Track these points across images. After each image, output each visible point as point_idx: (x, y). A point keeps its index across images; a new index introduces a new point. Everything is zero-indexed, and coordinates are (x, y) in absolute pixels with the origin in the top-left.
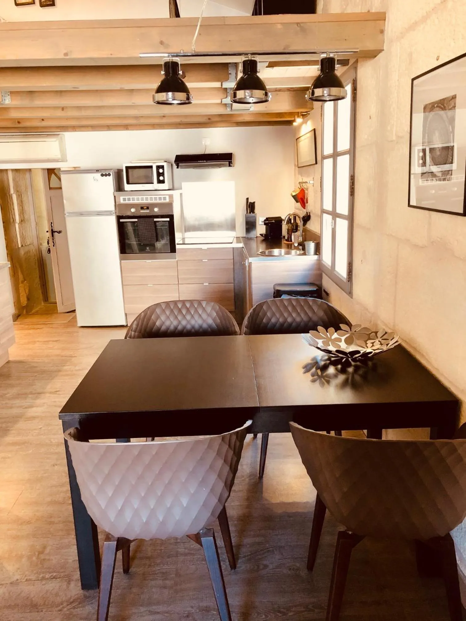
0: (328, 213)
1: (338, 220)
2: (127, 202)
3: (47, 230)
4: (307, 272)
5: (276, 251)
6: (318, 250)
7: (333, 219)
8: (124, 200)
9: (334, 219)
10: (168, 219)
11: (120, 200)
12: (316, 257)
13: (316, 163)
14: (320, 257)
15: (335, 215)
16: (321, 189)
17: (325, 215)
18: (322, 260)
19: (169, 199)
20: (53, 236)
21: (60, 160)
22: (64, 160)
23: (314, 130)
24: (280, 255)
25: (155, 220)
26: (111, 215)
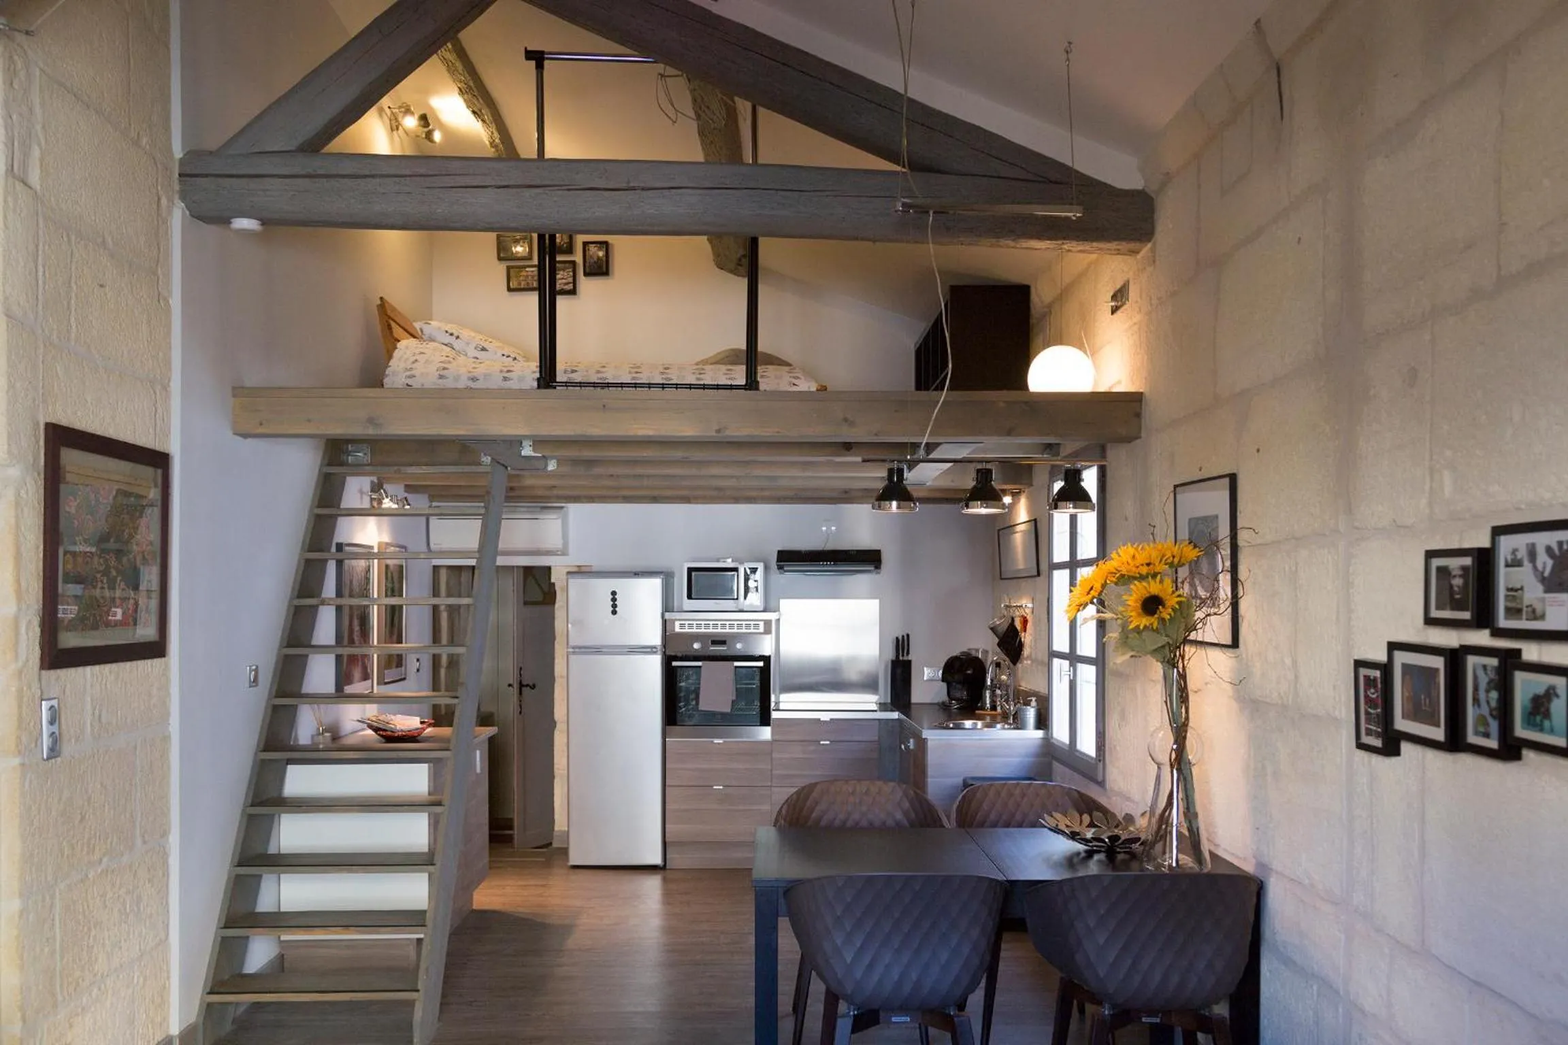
0: (1061, 656)
1: (1080, 666)
2: (687, 630)
3: (511, 682)
4: (1027, 759)
5: (968, 724)
6: (1043, 721)
7: (1071, 665)
8: (682, 626)
9: (1073, 665)
10: (761, 664)
11: (674, 627)
12: (1040, 734)
13: (1039, 574)
14: (1047, 734)
15: (1073, 658)
16: (1048, 618)
17: (1056, 661)
18: (1052, 737)
19: (765, 627)
20: (521, 693)
21: (559, 553)
22: (564, 552)
23: (1035, 520)
24: (974, 728)
25: (737, 664)
26: (655, 653)
